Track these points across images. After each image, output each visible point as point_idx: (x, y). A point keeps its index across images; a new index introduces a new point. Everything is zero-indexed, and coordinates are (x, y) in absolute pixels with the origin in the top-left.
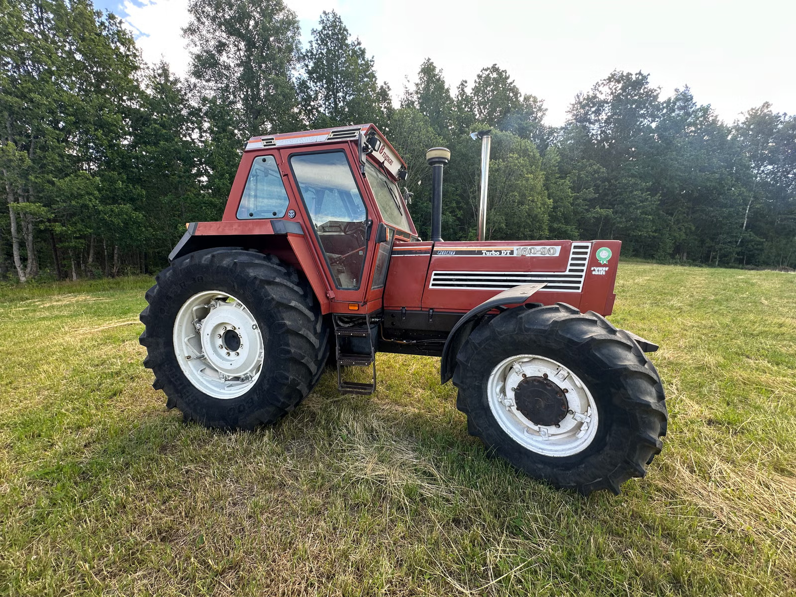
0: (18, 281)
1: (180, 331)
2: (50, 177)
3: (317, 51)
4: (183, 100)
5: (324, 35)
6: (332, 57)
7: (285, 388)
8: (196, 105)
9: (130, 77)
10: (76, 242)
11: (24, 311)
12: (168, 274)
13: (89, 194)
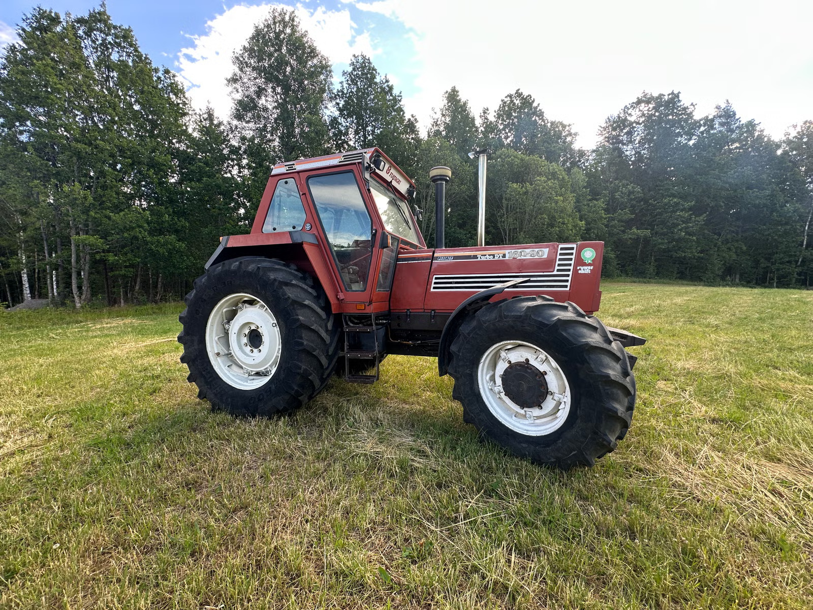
0: (74, 307)
1: (211, 331)
2: (108, 212)
3: (348, 90)
4: (225, 140)
5: (354, 76)
6: (362, 95)
7: (298, 377)
8: (236, 145)
9: (180, 122)
10: (125, 271)
11: (79, 331)
12: (203, 280)
13: (139, 226)
